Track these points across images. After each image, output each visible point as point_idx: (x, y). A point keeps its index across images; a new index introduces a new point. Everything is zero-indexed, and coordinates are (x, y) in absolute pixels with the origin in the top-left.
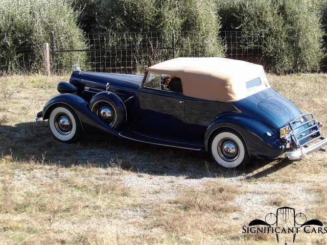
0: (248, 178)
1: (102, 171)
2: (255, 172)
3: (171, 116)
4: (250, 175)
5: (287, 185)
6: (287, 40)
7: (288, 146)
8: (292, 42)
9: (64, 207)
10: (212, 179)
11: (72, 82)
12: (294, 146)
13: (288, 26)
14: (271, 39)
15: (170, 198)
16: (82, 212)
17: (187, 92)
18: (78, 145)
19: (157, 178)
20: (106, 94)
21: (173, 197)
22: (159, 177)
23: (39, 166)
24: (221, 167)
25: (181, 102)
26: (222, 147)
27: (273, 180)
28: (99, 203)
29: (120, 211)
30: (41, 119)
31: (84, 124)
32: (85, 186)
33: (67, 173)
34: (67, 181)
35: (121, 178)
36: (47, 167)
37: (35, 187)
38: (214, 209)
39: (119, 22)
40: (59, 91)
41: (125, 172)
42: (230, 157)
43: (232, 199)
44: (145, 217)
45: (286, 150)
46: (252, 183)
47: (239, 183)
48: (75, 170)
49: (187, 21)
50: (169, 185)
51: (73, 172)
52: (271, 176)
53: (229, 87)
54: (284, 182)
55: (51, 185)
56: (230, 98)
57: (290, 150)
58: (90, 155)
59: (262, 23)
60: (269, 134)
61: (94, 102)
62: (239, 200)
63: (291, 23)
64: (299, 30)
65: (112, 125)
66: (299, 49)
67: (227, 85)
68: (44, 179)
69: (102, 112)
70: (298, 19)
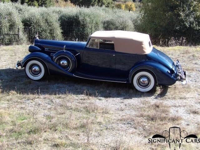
17: (117, 49)
20: (64, 52)
25: (114, 55)
26: (139, 80)
35: (91, 101)
40: (30, 51)
43: (168, 111)
53: (144, 46)
56: (144, 52)
59: (39, 26)
62: (173, 112)
64: (54, 29)
65: (69, 69)
66: (54, 37)
67: (143, 44)
68: (46, 105)
69: (61, 63)
70: (53, 24)
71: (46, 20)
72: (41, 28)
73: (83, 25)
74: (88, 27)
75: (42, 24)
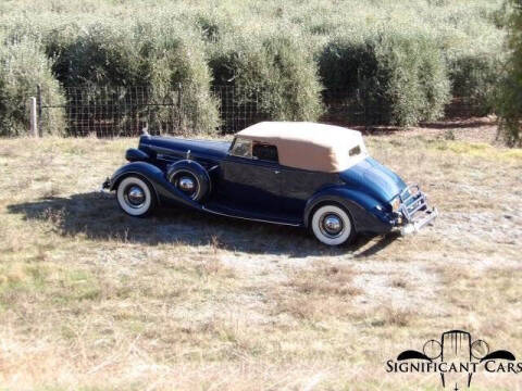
0: (357, 256)
1: (193, 249)
2: (362, 249)
3: (252, 187)
4: (357, 253)
5: (401, 264)
6: (284, 95)
7: (400, 220)
8: (289, 97)
9: (170, 291)
10: (318, 258)
11: (140, 148)
12: (405, 221)
13: (286, 80)
14: (266, 94)
15: (283, 280)
16: (193, 297)
17: (283, 161)
18: (154, 220)
19: (256, 258)
20: (186, 163)
21: (285, 279)
22: (259, 256)
23: (120, 244)
24: (323, 244)
25: (277, 172)
26: (323, 222)
27: (384, 259)
28: (209, 286)
29: (234, 295)
30: (107, 191)
31: (160, 196)
32: (184, 268)
33: (155, 252)
34: (159, 261)
35: (218, 257)
36: (130, 245)
37: (126, 269)
38: (337, 292)
39: (100, 73)
40: (128, 159)
41: (220, 250)
42: (333, 233)
43: (349, 280)
44: (265, 302)
45: (397, 225)
46: (363, 262)
47: (349, 262)
48: (164, 249)
49: (177, 72)
50: (274, 265)
51: (162, 252)
52: (380, 253)
53: (332, 156)
54: (397, 260)
55: (143, 266)
57: (402, 225)
58: (173, 231)
59: (256, 75)
60: (379, 208)
61: (172, 172)
62: (357, 282)
63: (289, 75)
64: (297, 84)
65: (195, 197)
66: (297, 105)
68: (132, 259)
69: (182, 183)
70: (295, 71)
71: (278, 59)
72: (260, 81)
73: (385, 72)
74: (399, 77)
75: (265, 71)
